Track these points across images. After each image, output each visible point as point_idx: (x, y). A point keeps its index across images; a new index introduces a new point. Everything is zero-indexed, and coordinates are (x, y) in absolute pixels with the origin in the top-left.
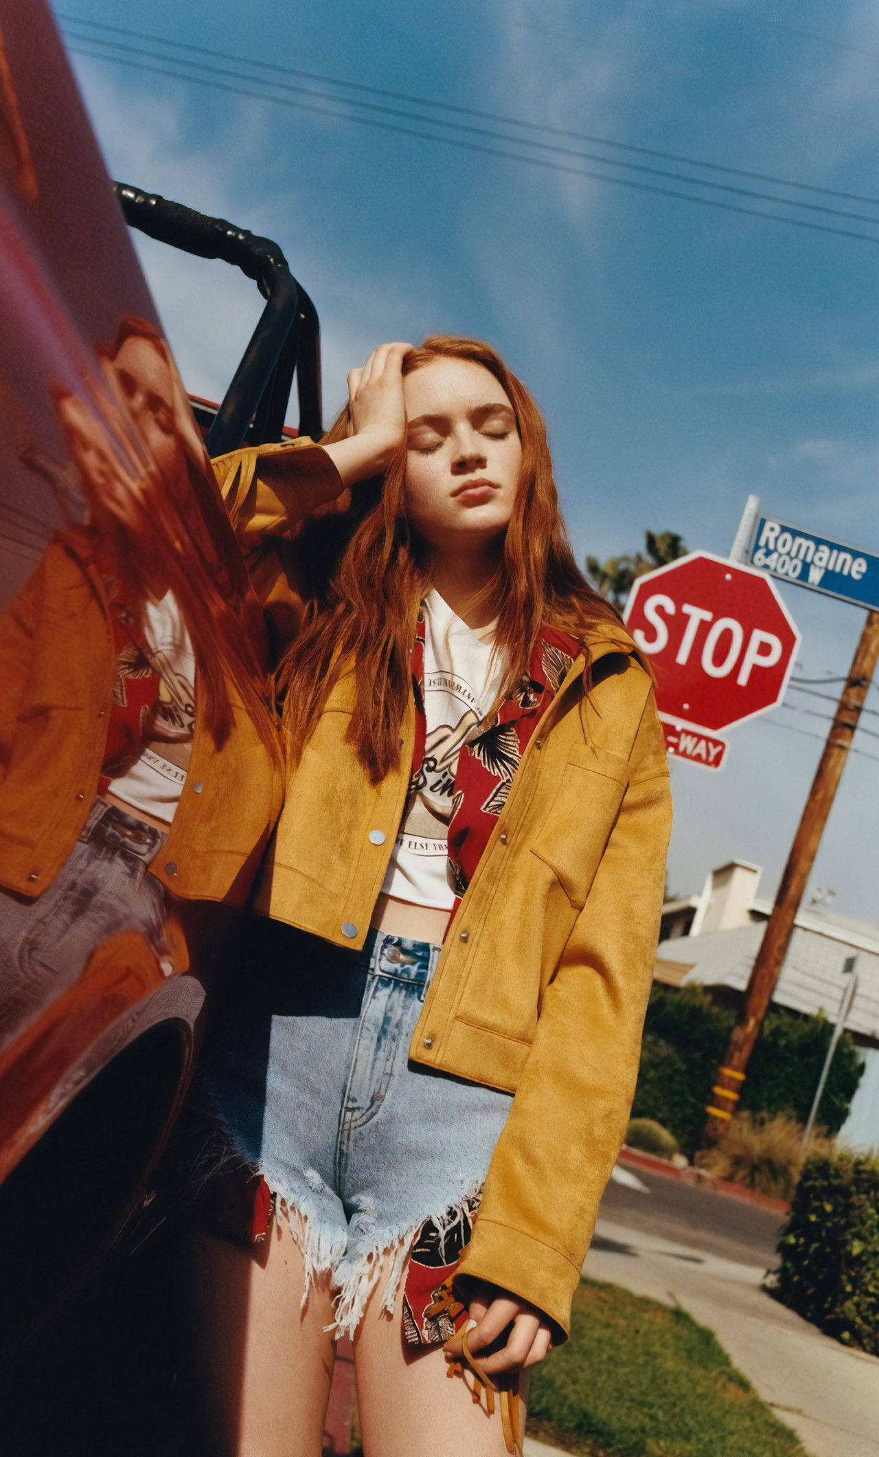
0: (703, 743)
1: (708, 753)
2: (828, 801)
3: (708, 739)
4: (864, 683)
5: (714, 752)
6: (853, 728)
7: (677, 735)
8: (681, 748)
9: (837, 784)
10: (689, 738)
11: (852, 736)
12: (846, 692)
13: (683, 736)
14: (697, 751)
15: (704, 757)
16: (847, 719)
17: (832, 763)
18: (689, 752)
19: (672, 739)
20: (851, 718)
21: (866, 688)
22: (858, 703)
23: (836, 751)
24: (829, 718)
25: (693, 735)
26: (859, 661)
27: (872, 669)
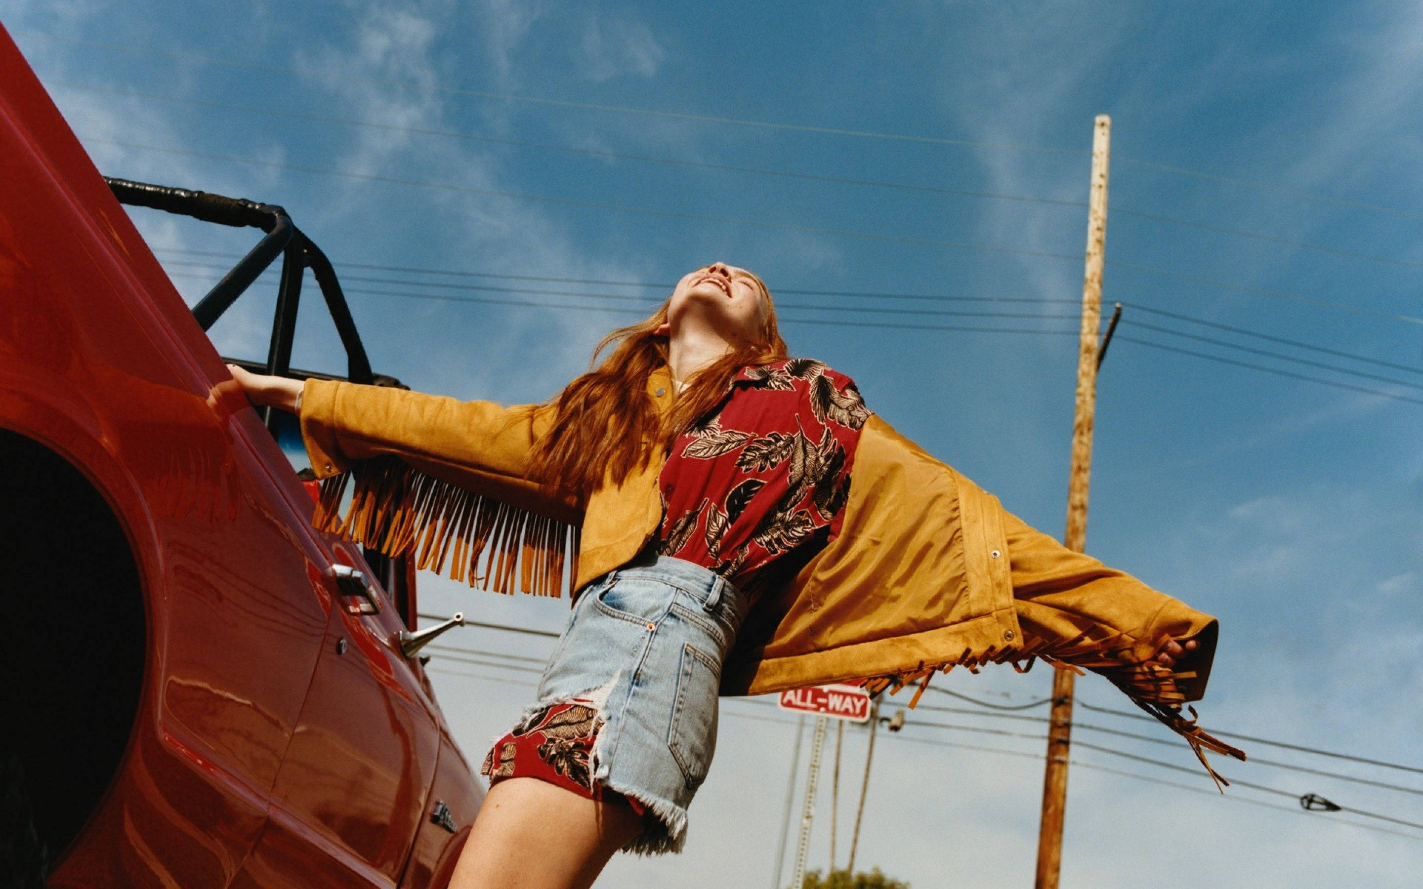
0: (848, 699)
1: (854, 707)
2: (1060, 813)
3: (852, 695)
4: (1067, 701)
5: (859, 705)
6: (1066, 743)
7: (825, 696)
8: (831, 707)
9: (1064, 796)
10: (836, 697)
11: (1067, 750)
12: (1053, 712)
13: (830, 696)
14: (845, 706)
15: (851, 710)
16: (1059, 736)
17: (1055, 778)
18: (838, 708)
19: (821, 700)
20: (1063, 734)
21: (1070, 705)
22: (1066, 720)
23: (1056, 767)
24: (1043, 737)
25: (839, 693)
26: (1058, 681)
27: (1072, 687)
